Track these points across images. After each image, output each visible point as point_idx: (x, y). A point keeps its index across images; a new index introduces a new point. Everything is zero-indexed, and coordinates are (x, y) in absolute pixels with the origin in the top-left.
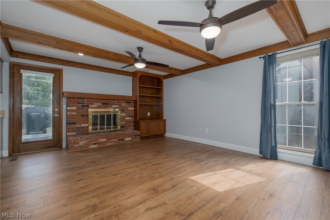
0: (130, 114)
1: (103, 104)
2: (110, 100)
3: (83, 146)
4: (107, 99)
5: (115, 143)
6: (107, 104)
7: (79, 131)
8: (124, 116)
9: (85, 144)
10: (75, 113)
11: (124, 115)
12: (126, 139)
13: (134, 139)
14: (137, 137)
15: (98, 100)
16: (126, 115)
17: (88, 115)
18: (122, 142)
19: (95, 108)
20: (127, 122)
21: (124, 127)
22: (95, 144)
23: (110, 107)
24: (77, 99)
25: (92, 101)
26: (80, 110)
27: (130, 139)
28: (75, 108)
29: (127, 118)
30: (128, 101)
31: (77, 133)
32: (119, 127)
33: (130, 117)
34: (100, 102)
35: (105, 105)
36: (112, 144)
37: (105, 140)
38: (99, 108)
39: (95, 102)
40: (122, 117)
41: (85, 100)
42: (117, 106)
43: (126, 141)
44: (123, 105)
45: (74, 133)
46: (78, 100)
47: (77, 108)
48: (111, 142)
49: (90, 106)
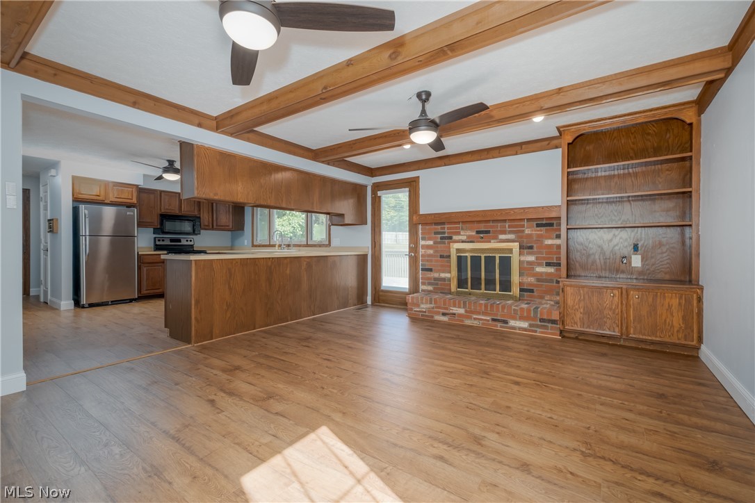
0: (552, 258)
1: (478, 232)
2: (494, 221)
3: (425, 312)
4: (488, 221)
5: (483, 324)
6: (487, 232)
7: (437, 284)
8: (529, 263)
9: (430, 310)
10: (431, 252)
11: (531, 258)
12: (512, 323)
13: (538, 330)
14: (550, 325)
15: (468, 225)
16: (537, 258)
17: (449, 257)
18: (501, 327)
19: (463, 242)
20: (541, 278)
21: (532, 291)
22: (444, 314)
23: (493, 239)
24: (434, 226)
25: (457, 228)
26: (439, 245)
27: (525, 325)
28: (431, 243)
29: (539, 269)
30: (544, 222)
31: (434, 288)
32: (515, 290)
33: (548, 264)
34: (471, 229)
35: (482, 235)
36: (476, 323)
37: (462, 311)
38: (471, 242)
39: (462, 229)
40: (525, 266)
41: (446, 226)
42: (512, 236)
43: (514, 328)
44: (527, 231)
45: (430, 288)
46: (436, 227)
47: (434, 243)
48: (475, 319)
49: (455, 237)
